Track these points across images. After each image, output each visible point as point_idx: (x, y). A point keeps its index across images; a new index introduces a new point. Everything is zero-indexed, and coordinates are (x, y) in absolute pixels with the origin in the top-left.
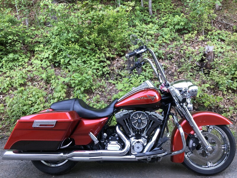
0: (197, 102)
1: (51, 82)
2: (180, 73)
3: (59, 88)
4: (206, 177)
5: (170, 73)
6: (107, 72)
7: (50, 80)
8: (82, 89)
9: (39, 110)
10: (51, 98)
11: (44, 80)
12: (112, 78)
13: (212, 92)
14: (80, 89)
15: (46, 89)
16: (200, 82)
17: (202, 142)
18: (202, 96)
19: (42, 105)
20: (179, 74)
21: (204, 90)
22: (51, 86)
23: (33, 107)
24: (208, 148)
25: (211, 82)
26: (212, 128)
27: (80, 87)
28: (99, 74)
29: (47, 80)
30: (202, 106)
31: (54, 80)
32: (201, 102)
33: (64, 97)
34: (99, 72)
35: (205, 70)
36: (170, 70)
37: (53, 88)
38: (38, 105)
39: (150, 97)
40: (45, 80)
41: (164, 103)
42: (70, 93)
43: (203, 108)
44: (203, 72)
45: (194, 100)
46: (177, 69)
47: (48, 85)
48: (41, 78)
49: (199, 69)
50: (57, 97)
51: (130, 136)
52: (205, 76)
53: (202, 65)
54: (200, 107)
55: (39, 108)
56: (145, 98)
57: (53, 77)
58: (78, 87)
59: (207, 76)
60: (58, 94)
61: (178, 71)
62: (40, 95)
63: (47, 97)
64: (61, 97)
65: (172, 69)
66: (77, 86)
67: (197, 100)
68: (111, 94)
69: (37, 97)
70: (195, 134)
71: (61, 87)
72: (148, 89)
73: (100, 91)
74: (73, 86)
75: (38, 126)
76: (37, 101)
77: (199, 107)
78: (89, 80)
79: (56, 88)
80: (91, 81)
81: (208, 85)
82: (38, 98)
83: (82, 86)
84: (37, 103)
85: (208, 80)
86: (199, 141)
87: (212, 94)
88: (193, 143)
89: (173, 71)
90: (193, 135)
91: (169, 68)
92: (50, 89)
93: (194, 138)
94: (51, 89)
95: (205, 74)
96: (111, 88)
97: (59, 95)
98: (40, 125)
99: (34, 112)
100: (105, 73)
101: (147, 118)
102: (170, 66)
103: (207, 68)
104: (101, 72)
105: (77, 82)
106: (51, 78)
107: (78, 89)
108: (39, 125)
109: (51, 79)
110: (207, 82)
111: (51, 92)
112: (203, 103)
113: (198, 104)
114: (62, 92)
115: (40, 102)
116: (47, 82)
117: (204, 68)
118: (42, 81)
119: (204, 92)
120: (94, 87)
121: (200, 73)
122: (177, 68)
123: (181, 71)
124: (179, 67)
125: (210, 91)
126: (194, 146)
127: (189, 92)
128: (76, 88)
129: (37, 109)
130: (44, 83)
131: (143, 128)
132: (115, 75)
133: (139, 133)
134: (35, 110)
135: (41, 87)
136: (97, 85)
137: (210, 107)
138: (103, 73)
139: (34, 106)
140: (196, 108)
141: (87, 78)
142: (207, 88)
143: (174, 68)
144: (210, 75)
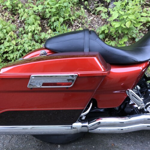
1: (19, 11)
3: (31, 19)
7: (17, 10)
8: (62, 20)
9: (11, 48)
10: (23, 32)
11: (9, 10)
12: (91, 6)
14: (58, 20)
15: (13, 22)
19: (14, 42)
22: (20, 18)
23: (3, 45)
27: (57, 17)
29: (13, 10)
31: (22, 10)
33: (40, 31)
37: (22, 19)
38: (8, 41)
40: (11, 10)
42: (44, 25)
47: (15, 17)
48: (5, 7)
50: (31, 31)
55: (10, 46)
57: (20, 5)
58: (56, 18)
60: (31, 27)
62: (8, 28)
63: (17, 32)
64: (36, 32)
66: (54, 16)
68: (92, 26)
69: (5, 31)
71: (34, 18)
73: (79, 23)
74: (48, 16)
75: (39, 86)
76: (6, 37)
79: (27, 19)
82: (7, 33)
83: (60, 16)
84: (7, 39)
92: (18, 21)
94: (20, 22)
96: (92, 18)
97: (33, 29)
98: (44, 84)
99: (6, 51)
105: (54, 10)
106: (17, 6)
107: (56, 19)
108: (41, 84)
109: (18, 8)
111: (21, 26)
114: (36, 24)
115: (10, 38)
116: (14, 12)
118: (7, 12)
128: (53, 19)
129: (9, 47)
130: (10, 14)
132: (95, 2)
134: (5, 48)
135: (7, 19)
136: (75, 15)
139: (3, 43)
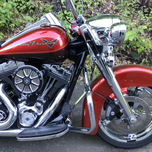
0: (130, 46)
2: (117, 11)
4: (125, 151)
5: (105, 11)
6: (31, 6)
13: (149, 36)
16: (137, 22)
17: (124, 111)
18: (137, 40)
20: (115, 12)
21: (140, 33)
24: (132, 119)
25: (150, 23)
26: (142, 90)
28: (22, 8)
30: (136, 51)
32: (135, 47)
34: (22, 6)
35: (145, 9)
36: (105, 7)
39: (46, 42)
41: (74, 52)
43: (136, 54)
44: (142, 11)
45: (128, 44)
46: (113, 7)
49: (139, 7)
51: (20, 100)
52: (144, 16)
53: (142, 2)
54: (133, 53)
56: (38, 44)
59: (147, 16)
61: (114, 8)
65: (108, 6)
67: (130, 44)
70: (115, 99)
72: (46, 28)
77: (131, 53)
78: (6, 15)
80: (9, 17)
81: (145, 27)
85: (147, 20)
86: (120, 109)
87: (149, 37)
88: (111, 111)
89: (109, 9)
90: (113, 100)
91: (105, 5)
93: (114, 105)
95: (145, 13)
100: (29, 8)
101: (40, 77)
102: (105, 2)
103: (147, 7)
104: (25, 7)
110: (145, 24)
112: (137, 48)
113: (132, 49)
117: (145, 6)
119: (140, 36)
120: (12, 24)
121: (139, 12)
122: (113, 5)
123: (117, 9)
124: (116, 4)
125: (147, 34)
126: (113, 115)
127: (111, 35)
131: (33, 91)
133: (37, 95)
137: (144, 53)
138: (27, 8)
140: (129, 53)
141: (2, 12)
142: (145, 30)
143: (111, 6)
144: (150, 15)
